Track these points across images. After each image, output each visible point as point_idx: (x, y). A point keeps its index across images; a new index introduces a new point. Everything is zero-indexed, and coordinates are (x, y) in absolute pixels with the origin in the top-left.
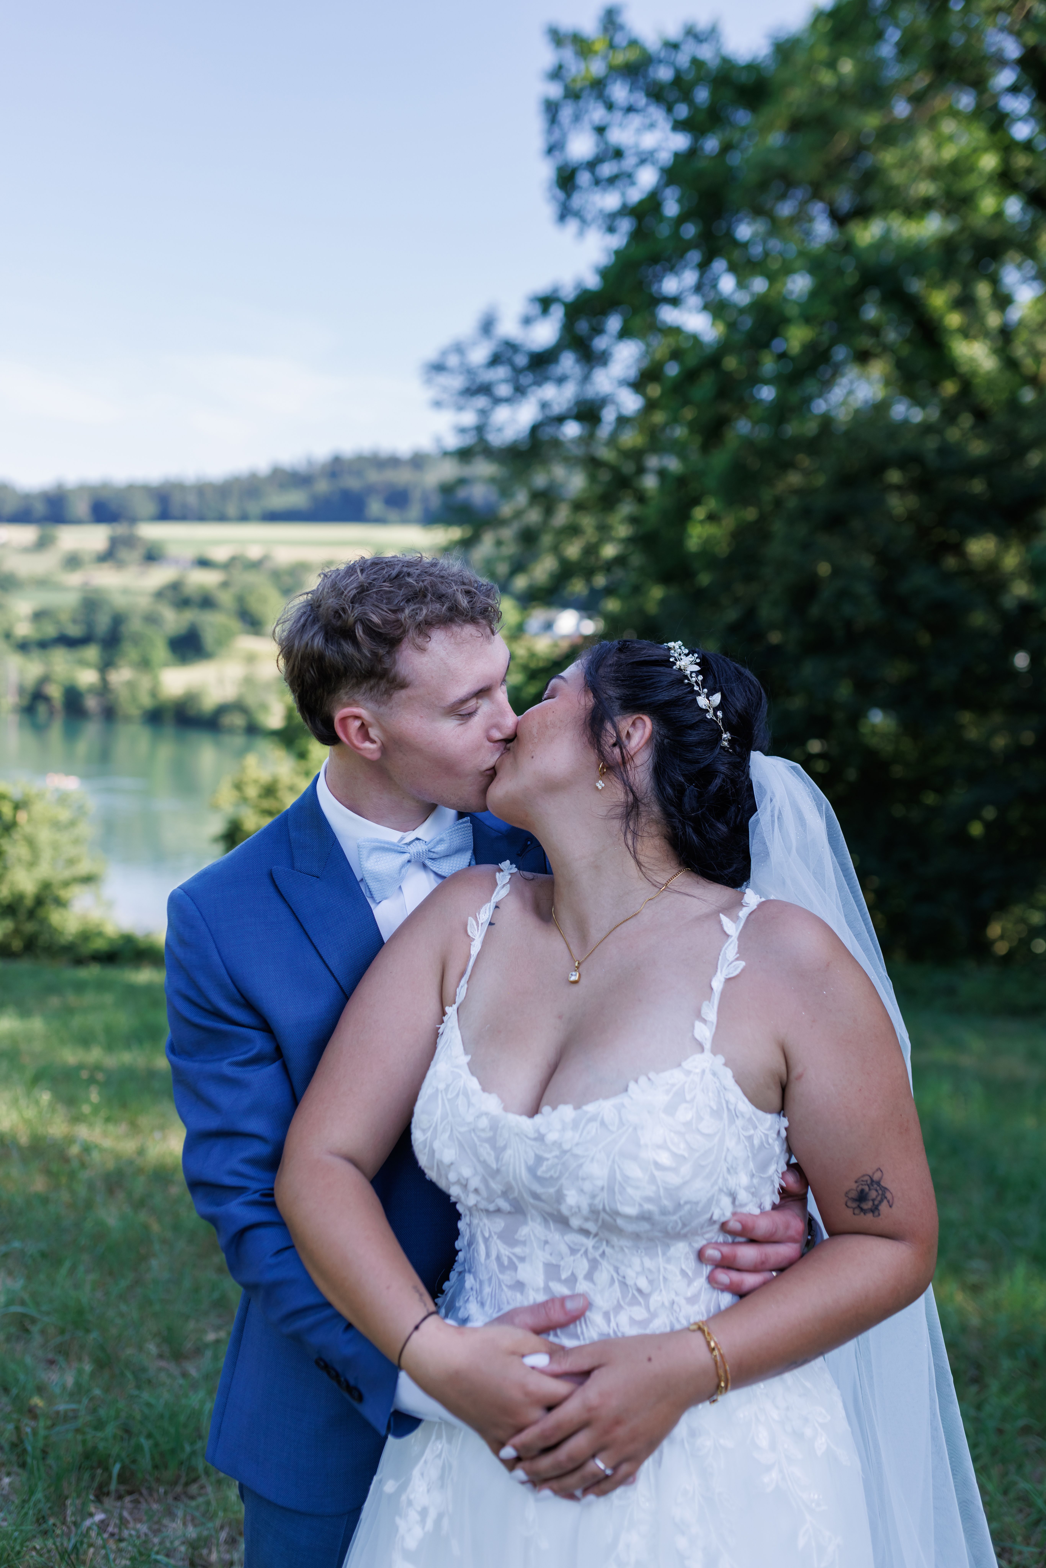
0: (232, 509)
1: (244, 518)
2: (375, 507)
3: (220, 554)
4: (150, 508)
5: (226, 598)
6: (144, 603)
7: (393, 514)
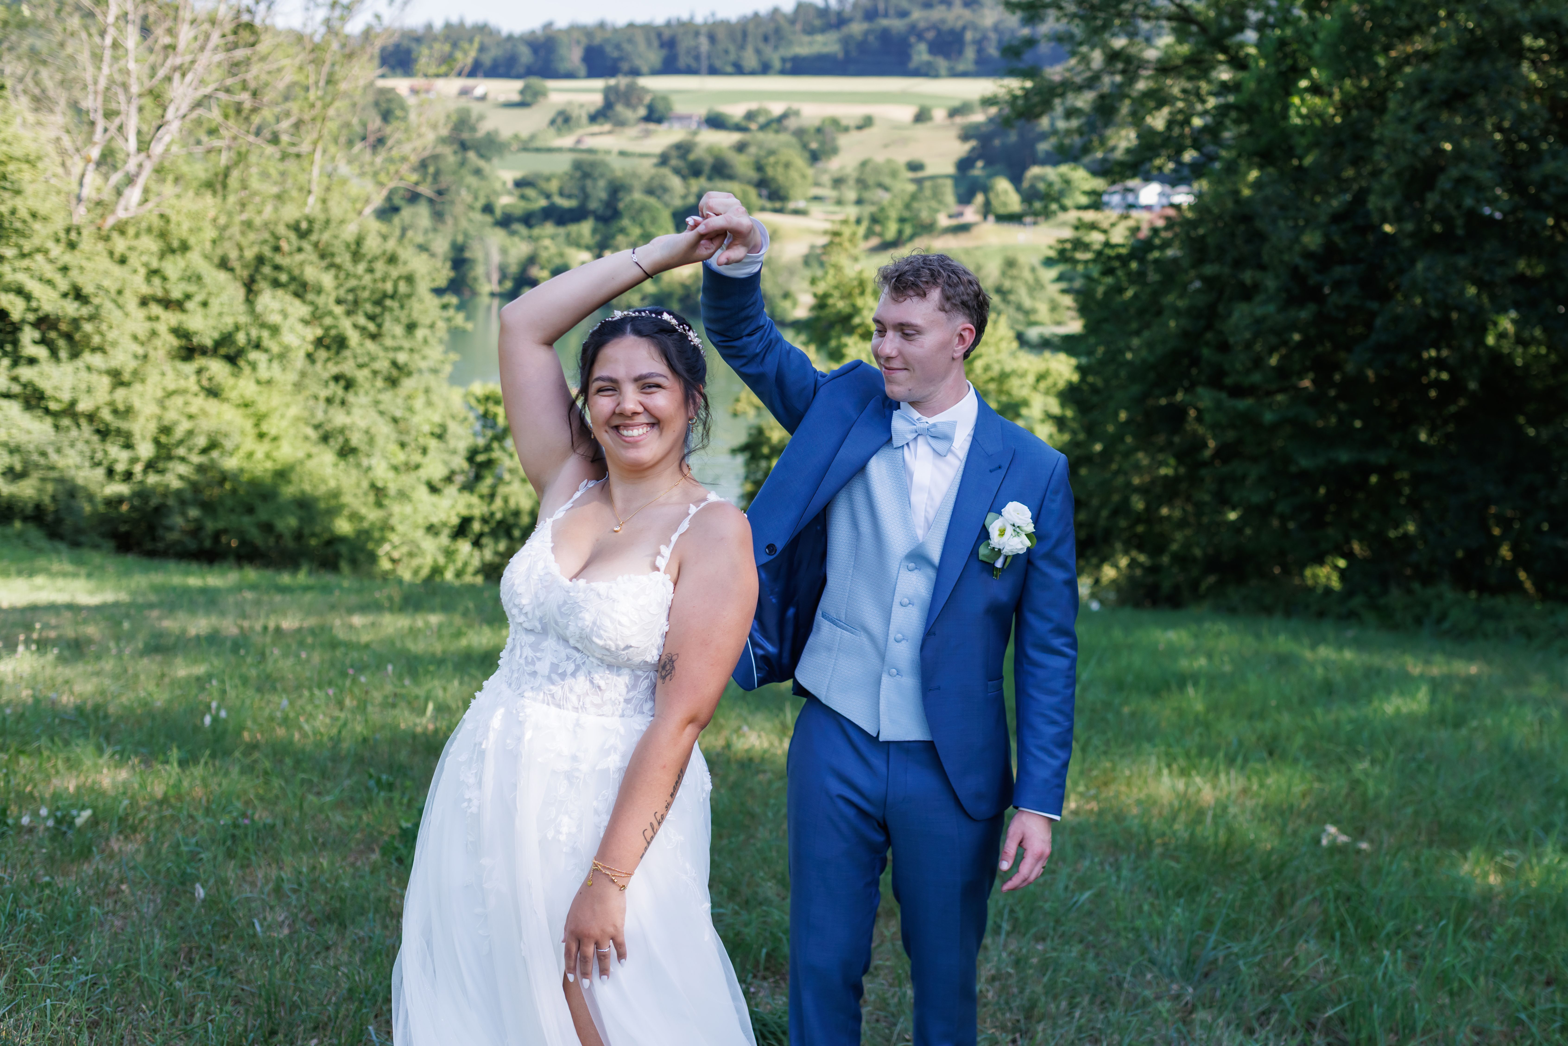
0: (750, 59)
1: (765, 69)
2: (921, 54)
3: (736, 111)
4: (655, 57)
5: (741, 164)
6: (646, 168)
7: (942, 63)
